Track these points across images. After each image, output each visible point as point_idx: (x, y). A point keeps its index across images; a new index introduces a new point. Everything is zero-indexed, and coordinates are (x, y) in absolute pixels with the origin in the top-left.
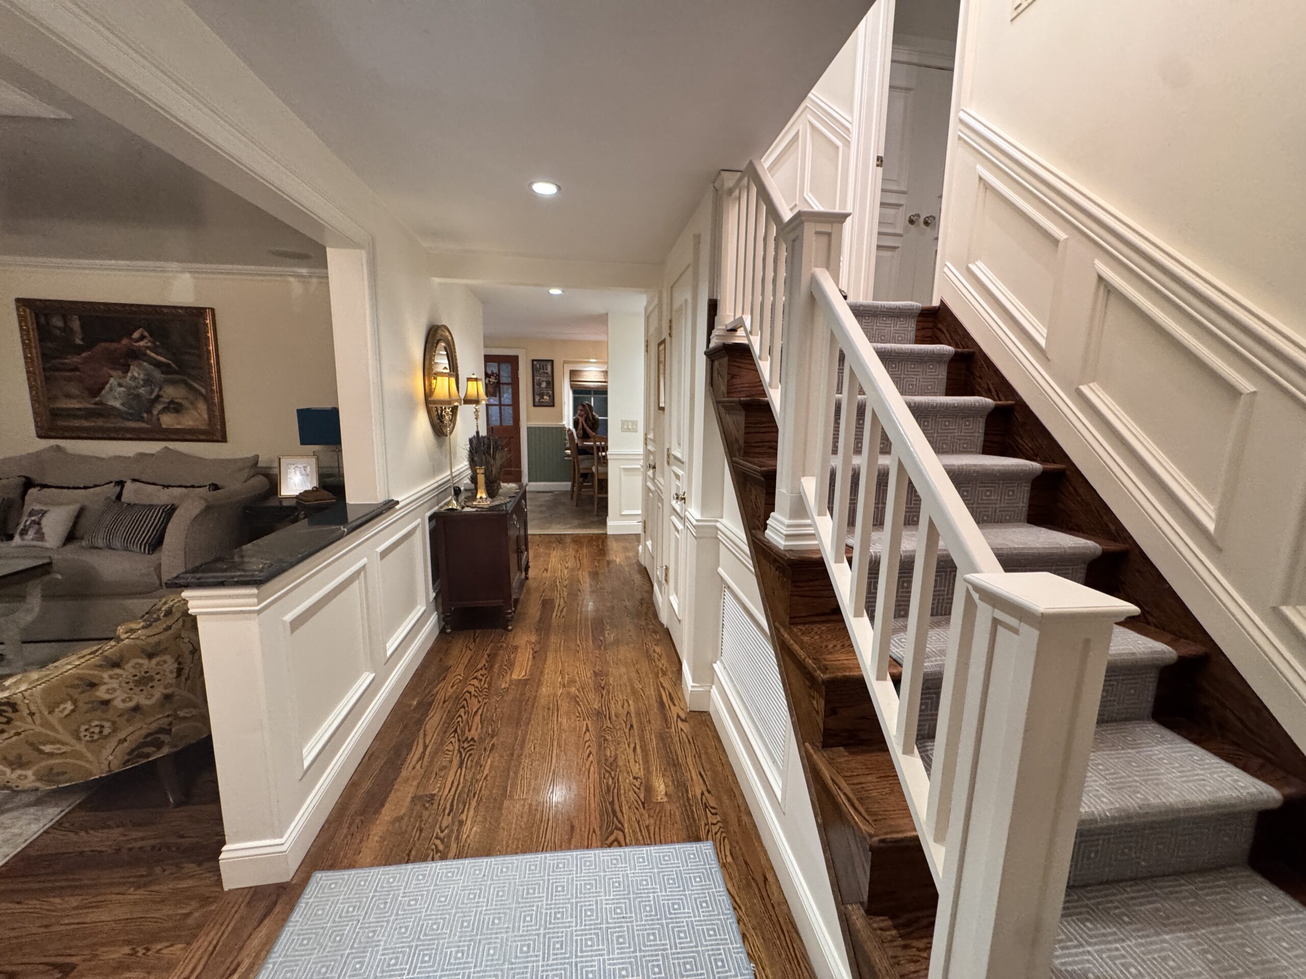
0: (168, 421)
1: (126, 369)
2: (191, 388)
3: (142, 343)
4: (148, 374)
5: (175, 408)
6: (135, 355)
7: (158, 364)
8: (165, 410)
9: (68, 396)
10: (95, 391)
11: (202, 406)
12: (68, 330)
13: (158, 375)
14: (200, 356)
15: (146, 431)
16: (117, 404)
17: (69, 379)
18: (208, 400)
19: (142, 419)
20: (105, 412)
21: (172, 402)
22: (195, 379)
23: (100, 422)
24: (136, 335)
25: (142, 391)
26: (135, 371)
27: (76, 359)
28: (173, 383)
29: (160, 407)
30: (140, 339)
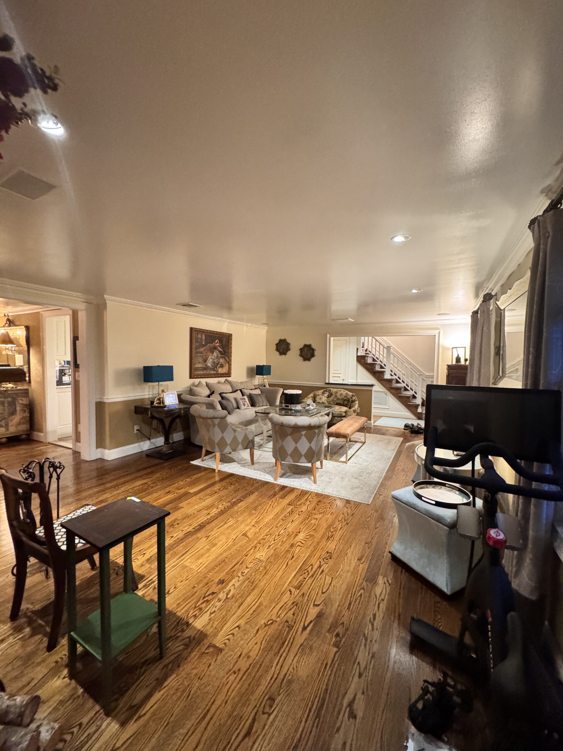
0: (220, 371)
1: (213, 353)
2: (226, 359)
3: (217, 344)
4: (217, 355)
5: (222, 366)
6: (215, 348)
7: (220, 352)
8: (219, 367)
9: (199, 363)
10: (205, 361)
11: (227, 365)
12: (201, 339)
13: (219, 355)
14: (228, 349)
15: (214, 374)
16: (209, 365)
17: (200, 356)
18: (228, 362)
19: (214, 370)
20: (206, 368)
21: (221, 364)
22: (226, 355)
23: (205, 372)
24: (216, 342)
25: (216, 360)
26: (215, 354)
27: (202, 349)
28: (222, 357)
29: (219, 366)
30: (217, 343)
